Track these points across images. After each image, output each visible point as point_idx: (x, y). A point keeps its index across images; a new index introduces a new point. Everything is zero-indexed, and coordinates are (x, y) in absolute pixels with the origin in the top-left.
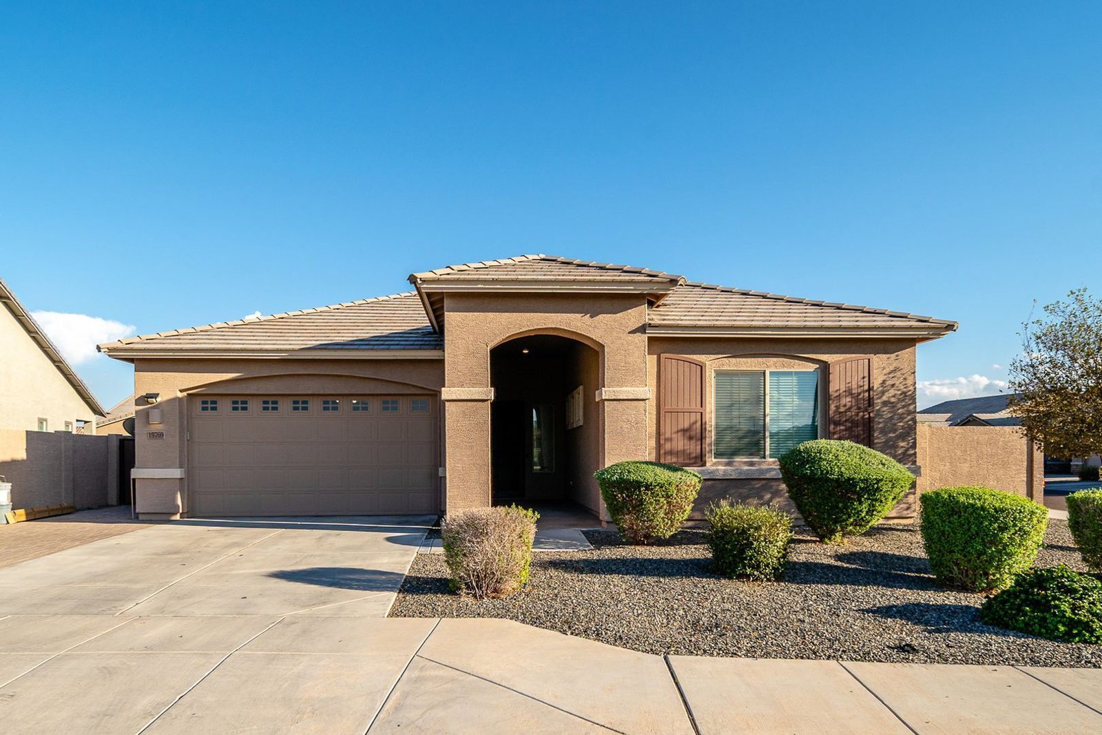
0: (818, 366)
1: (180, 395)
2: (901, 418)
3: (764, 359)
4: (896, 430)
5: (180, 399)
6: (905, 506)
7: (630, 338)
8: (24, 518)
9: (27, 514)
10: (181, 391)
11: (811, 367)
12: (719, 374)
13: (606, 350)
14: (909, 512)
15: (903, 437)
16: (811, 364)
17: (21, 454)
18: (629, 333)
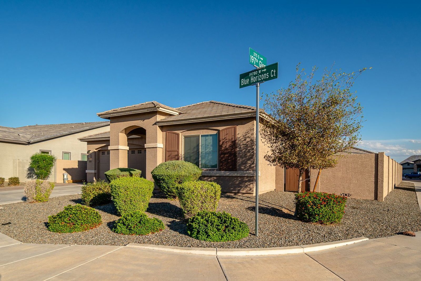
0: (217, 132)
1: (96, 151)
2: (249, 152)
3: (199, 131)
4: (246, 157)
5: (95, 152)
6: (249, 189)
7: (153, 127)
8: (72, 182)
9: (73, 181)
10: (96, 149)
11: (215, 132)
12: (186, 137)
13: (147, 131)
14: (250, 191)
15: (249, 159)
16: (215, 131)
17: (77, 167)
18: (153, 125)
